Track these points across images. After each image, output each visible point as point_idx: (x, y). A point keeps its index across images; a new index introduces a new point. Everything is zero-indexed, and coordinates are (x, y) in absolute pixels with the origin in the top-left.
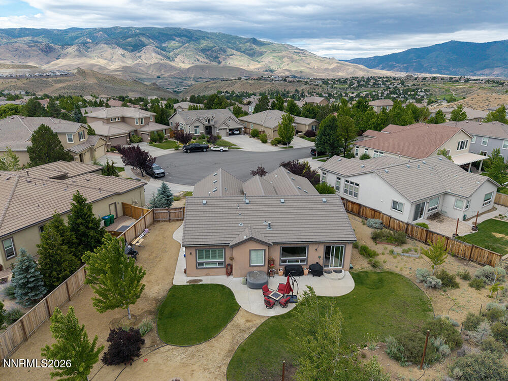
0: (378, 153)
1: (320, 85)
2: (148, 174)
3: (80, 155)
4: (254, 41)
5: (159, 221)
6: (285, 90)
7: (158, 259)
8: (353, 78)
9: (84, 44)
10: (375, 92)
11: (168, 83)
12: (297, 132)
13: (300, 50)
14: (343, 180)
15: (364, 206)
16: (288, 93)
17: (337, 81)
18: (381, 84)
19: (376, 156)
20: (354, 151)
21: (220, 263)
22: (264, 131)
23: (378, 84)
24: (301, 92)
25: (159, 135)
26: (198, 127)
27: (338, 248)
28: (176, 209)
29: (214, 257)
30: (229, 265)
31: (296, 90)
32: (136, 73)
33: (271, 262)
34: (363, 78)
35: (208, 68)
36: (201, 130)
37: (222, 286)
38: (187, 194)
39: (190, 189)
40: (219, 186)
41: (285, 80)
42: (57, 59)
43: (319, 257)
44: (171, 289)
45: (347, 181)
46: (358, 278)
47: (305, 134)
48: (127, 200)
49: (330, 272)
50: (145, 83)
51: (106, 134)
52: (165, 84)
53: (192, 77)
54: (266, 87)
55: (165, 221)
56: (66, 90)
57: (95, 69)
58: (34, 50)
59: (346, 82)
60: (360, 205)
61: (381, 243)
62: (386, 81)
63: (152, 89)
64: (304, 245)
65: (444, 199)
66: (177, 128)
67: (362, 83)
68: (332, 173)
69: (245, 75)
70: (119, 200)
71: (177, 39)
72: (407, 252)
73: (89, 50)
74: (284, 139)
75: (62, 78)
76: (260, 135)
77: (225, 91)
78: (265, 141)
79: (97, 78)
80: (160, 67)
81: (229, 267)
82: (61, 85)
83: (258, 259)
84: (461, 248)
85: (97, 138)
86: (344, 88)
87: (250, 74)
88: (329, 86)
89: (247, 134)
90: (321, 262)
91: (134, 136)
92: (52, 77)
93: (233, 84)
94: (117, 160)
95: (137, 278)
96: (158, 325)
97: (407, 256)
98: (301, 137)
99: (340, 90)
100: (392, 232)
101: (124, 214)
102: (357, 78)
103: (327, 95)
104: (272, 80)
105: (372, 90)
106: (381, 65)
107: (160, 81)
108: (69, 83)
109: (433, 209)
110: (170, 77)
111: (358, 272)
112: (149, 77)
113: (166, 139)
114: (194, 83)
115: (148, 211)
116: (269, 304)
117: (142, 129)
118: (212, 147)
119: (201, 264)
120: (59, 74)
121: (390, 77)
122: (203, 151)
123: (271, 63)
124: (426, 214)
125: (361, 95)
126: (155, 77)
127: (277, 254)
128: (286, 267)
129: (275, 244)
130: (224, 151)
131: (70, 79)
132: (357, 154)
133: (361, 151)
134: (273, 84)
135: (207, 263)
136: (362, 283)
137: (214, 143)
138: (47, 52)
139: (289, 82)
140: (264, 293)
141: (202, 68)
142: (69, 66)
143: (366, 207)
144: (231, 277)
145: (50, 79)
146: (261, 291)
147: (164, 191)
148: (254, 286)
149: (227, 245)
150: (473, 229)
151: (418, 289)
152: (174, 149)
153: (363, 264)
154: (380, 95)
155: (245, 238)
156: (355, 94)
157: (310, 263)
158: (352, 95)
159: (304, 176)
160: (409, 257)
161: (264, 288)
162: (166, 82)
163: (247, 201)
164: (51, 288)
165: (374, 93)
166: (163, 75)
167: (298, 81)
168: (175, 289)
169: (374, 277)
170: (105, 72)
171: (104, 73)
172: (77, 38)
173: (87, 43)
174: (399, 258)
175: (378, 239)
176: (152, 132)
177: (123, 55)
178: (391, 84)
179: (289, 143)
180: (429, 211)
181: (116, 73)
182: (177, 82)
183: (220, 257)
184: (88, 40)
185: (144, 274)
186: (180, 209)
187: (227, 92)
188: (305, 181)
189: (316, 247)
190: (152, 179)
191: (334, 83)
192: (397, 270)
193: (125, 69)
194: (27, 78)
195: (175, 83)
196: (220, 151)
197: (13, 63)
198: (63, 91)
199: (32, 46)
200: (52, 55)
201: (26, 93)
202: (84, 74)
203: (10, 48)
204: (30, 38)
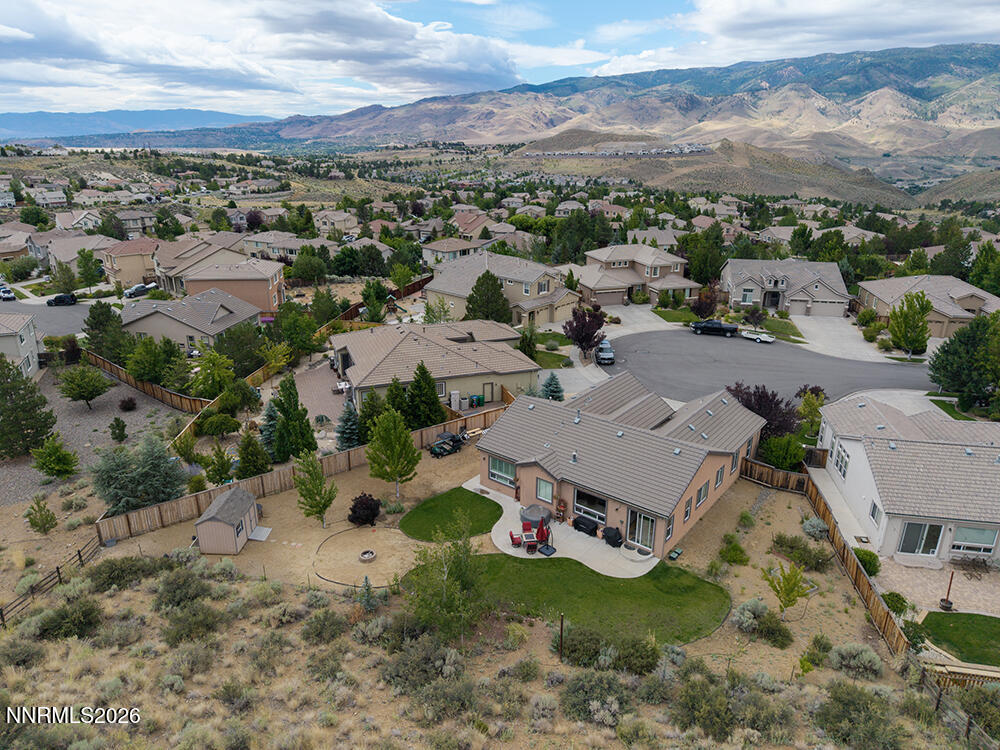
9: (755, 91)
11: (904, 168)
21: (511, 482)
25: (676, 296)
29: (507, 473)
30: (518, 486)
32: (838, 145)
33: (561, 503)
36: (756, 298)
42: (700, 121)
43: (622, 523)
44: (455, 489)
49: (631, 548)
52: (896, 171)
53: (972, 155)
56: (691, 180)
57: (759, 143)
58: (668, 108)
64: (605, 498)
70: (498, 381)
71: (958, 69)
73: (760, 103)
74: (901, 340)
75: (690, 159)
76: (871, 324)
78: (870, 338)
79: (752, 158)
82: (685, 170)
83: (546, 493)
90: (623, 530)
91: (636, 295)
92: (676, 155)
96: (411, 511)
107: (885, 164)
108: (700, 167)
109: (977, 549)
110: (912, 155)
112: (864, 155)
114: (970, 169)
117: (651, 284)
119: (493, 475)
120: (689, 151)
122: (724, 336)
126: (880, 155)
127: (570, 496)
128: (579, 516)
129: (569, 482)
131: (702, 160)
135: (499, 477)
137: (757, 325)
138: (687, 110)
142: (712, 134)
145: (672, 160)
152: (681, 324)
153: (699, 562)
155: (530, 460)
157: (608, 525)
162: (901, 166)
166: (900, 150)
170: (777, 145)
171: (774, 146)
172: (744, 80)
173: (758, 90)
176: (665, 291)
177: (822, 111)
180: (956, 547)
181: (797, 147)
182: (925, 168)
183: (513, 475)
184: (765, 84)
189: (617, 506)
193: (818, 139)
194: (638, 157)
195: (922, 168)
196: (755, 340)
197: (632, 129)
198: (686, 181)
199: (666, 100)
200: (694, 114)
201: (630, 182)
202: (730, 151)
203: (634, 105)
204: (666, 87)
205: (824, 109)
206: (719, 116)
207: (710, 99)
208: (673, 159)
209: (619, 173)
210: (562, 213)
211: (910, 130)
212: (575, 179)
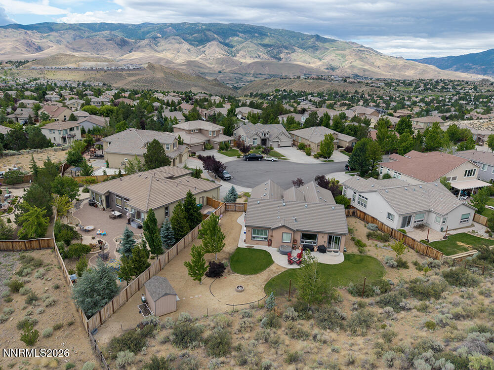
0: (397, 174)
1: (381, 87)
2: (219, 176)
3: (174, 160)
4: (318, 38)
5: (228, 211)
6: (344, 91)
7: (229, 233)
8: (421, 80)
9: (155, 38)
10: (442, 97)
11: (228, 78)
12: (339, 147)
13: (365, 47)
14: (357, 195)
15: (367, 214)
16: (347, 94)
17: (402, 83)
18: (450, 88)
19: (395, 176)
20: (379, 170)
21: (265, 238)
22: (309, 145)
23: (447, 88)
24: (360, 94)
25: (226, 145)
26: (256, 139)
27: (336, 238)
28: (239, 204)
29: (262, 234)
30: (270, 240)
31: (356, 91)
32: (199, 67)
33: (295, 241)
34: (431, 80)
35: (269, 64)
36: (258, 142)
37: (265, 251)
38: (247, 195)
39: (249, 190)
40: (268, 192)
41: (345, 81)
42: (130, 52)
43: (325, 242)
44: (237, 249)
45: (360, 196)
46: (347, 257)
47: (345, 150)
48: (210, 195)
49: (331, 252)
50: (207, 77)
51: (188, 143)
52: (226, 80)
53: (252, 72)
54: (325, 87)
55: (232, 211)
56: (137, 83)
57: (162, 63)
58: (111, 44)
59: (412, 85)
60: (365, 213)
61: (372, 239)
62: (458, 85)
63: (213, 85)
64: (316, 234)
65: (428, 215)
66: (239, 139)
67: (429, 86)
68: (351, 188)
69: (305, 72)
70: (205, 195)
71: (241, 35)
72: (386, 247)
73: (159, 44)
74: (325, 153)
75: (134, 72)
76: (305, 148)
77: (283, 89)
78: (309, 154)
79: (165, 73)
80: (222, 62)
81: (270, 241)
82: (133, 78)
83: (287, 238)
84: (422, 247)
85: (184, 146)
86: (408, 92)
87: (310, 72)
88: (392, 88)
89: (295, 146)
90: (326, 245)
91: (207, 146)
92: (126, 70)
93: (292, 82)
94: (198, 164)
95: (222, 238)
96: (231, 264)
97: (385, 249)
98: (341, 152)
99: (403, 93)
100: (383, 233)
101: (207, 205)
102: (425, 80)
103: (388, 98)
104: (332, 80)
105: (440, 94)
106: (455, 66)
107: (220, 76)
108: (140, 77)
109: (420, 221)
110: (231, 72)
111: (349, 253)
112: (211, 72)
113: (231, 148)
114: (253, 79)
115: (222, 204)
116: (291, 262)
117: (213, 140)
118: (265, 157)
119: (254, 238)
120: (132, 68)
121: (463, 81)
122: (258, 160)
123: (333, 61)
124: (412, 224)
125: (426, 99)
126: (217, 72)
127: (298, 237)
128: (304, 245)
129: (298, 231)
130: (274, 161)
131: (141, 73)
132: (381, 173)
133: (385, 171)
134: (332, 84)
135: (258, 237)
136: (349, 260)
137: (267, 154)
138: (122, 46)
139: (349, 83)
140: (288, 257)
141: (263, 64)
142: (140, 59)
143: (369, 215)
144: (270, 247)
146: (287, 256)
147: (233, 191)
148: (283, 253)
149: (270, 228)
150: (444, 238)
151: (383, 267)
152: (236, 157)
153: (354, 250)
154: (447, 100)
155: (280, 225)
156: (419, 99)
157: (319, 245)
158: (416, 100)
159: (329, 190)
160: (387, 250)
161: (289, 254)
163: (284, 204)
164: (178, 240)
165: (441, 99)
166: (224, 70)
167: (359, 82)
168: (239, 249)
169: (359, 258)
170: (172, 66)
171: (170, 67)
172: (148, 32)
173: (157, 38)
174: (380, 250)
175: (370, 237)
176: (221, 143)
177: (189, 50)
178: (461, 89)
179: (329, 157)
180: (415, 222)
181: (180, 67)
182: (237, 78)
183: (266, 235)
184: (159, 35)
185: (225, 237)
186: (242, 204)
187: (284, 90)
188: (328, 194)
189: (323, 235)
190: (222, 181)
191: (398, 85)
192: (375, 256)
193: (190, 64)
194: (105, 71)
195: (235, 78)
196: (271, 161)
197: (92, 54)
198: (135, 84)
199: (109, 40)
200: (126, 48)
201: (104, 84)
202: (153, 69)
203: (91, 41)
204: (108, 32)
205: (189, 49)
206: (139, 50)
207: (133, 41)
208: (125, 72)
209: (95, 79)
210: (96, 103)
211: (227, 61)
212: (69, 82)
